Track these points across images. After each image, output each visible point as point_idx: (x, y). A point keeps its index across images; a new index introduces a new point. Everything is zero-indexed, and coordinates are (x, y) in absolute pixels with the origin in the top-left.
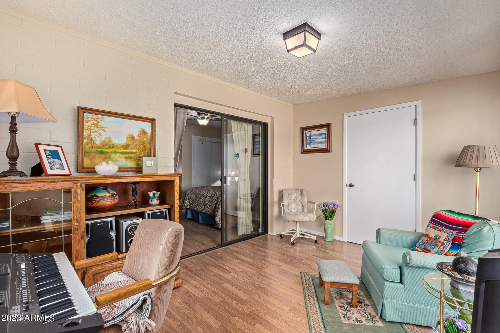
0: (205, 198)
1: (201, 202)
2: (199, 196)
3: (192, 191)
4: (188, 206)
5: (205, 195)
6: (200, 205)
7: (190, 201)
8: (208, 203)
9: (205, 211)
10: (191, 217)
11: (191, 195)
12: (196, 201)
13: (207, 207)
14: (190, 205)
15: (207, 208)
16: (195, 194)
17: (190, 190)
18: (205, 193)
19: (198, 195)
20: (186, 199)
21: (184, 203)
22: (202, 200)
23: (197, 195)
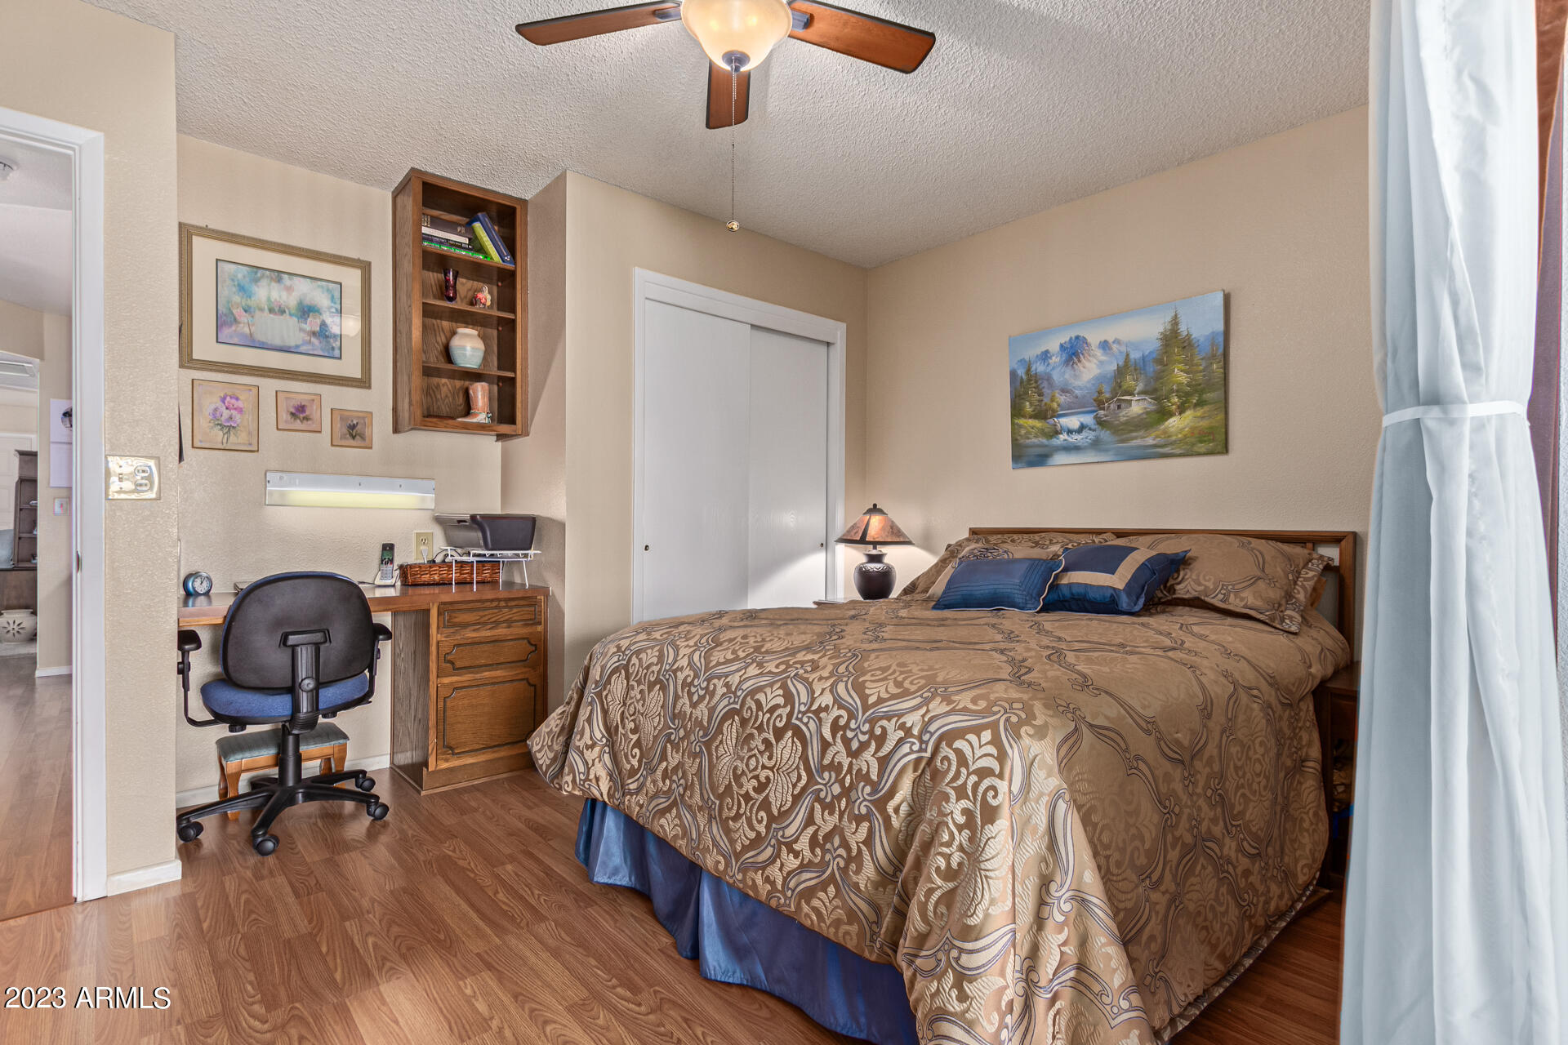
0: (757, 742)
1: (724, 776)
2: (702, 712)
3: (638, 653)
4: (605, 785)
5: (763, 718)
6: (706, 807)
7: (623, 746)
8: (796, 799)
9: (767, 880)
10: (623, 879)
11: (629, 688)
12: (674, 759)
13: (791, 850)
14: (618, 776)
15: (792, 863)
16: (664, 688)
17: (619, 648)
18: (760, 689)
19: (684, 702)
20: (589, 720)
21: (573, 756)
22: (726, 760)
23: (677, 697)
